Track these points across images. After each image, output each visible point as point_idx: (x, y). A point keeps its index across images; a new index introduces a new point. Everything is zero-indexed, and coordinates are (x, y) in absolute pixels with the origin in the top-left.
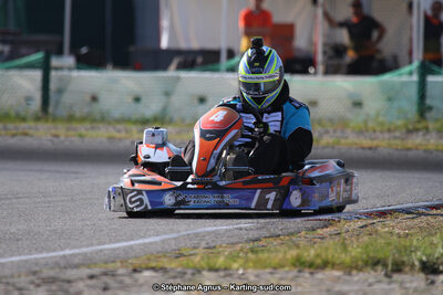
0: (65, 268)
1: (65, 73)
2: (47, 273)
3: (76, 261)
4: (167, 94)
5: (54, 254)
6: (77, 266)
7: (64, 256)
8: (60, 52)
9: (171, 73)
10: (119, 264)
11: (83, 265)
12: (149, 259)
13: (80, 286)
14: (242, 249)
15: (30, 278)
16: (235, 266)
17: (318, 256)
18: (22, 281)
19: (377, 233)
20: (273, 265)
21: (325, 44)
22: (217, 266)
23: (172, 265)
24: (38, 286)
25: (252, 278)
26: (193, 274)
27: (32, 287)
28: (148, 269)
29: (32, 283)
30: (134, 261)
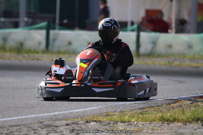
0: (55, 120)
1: (56, 31)
2: (47, 123)
3: (60, 117)
5: (50, 114)
6: (61, 120)
7: (55, 115)
10: (80, 119)
11: (63, 119)
12: (93, 117)
13: (62, 128)
14: (136, 113)
15: (39, 125)
16: (133, 120)
17: (171, 116)
18: (36, 126)
19: (198, 105)
20: (150, 120)
21: (176, 20)
22: (125, 120)
23: (104, 119)
24: (43, 128)
25: (141, 126)
26: (114, 124)
27: (40, 129)
28: (93, 121)
29: (40, 127)
30: (87, 118)
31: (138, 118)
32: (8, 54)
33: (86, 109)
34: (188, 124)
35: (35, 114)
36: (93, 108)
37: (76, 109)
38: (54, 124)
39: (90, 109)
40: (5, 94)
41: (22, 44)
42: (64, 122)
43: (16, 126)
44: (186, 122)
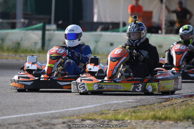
0: (52, 118)
1: (52, 32)
2: (44, 121)
3: (57, 115)
4: (96, 42)
5: (47, 112)
6: (57, 118)
7: (52, 113)
8: (50, 23)
9: (98, 32)
10: (75, 117)
11: (60, 117)
12: (89, 115)
13: (59, 126)
14: (129, 111)
15: (37, 123)
16: (127, 118)
17: (163, 114)
18: (34, 124)
19: (188, 104)
20: (143, 118)
21: (166, 21)
22: (119, 118)
23: (99, 118)
24: (40, 126)
25: (134, 124)
26: (108, 122)
27: (37, 127)
28: (88, 119)
29: (38, 125)
30: (82, 116)
31: (132, 116)
32: (6, 54)
33: (81, 108)
34: (179, 122)
35: (32, 112)
36: (88, 107)
37: (72, 107)
38: (51, 122)
39: (85, 107)
40: (4, 92)
41: (19, 44)
42: (61, 120)
43: (15, 124)
44: (177, 120)
